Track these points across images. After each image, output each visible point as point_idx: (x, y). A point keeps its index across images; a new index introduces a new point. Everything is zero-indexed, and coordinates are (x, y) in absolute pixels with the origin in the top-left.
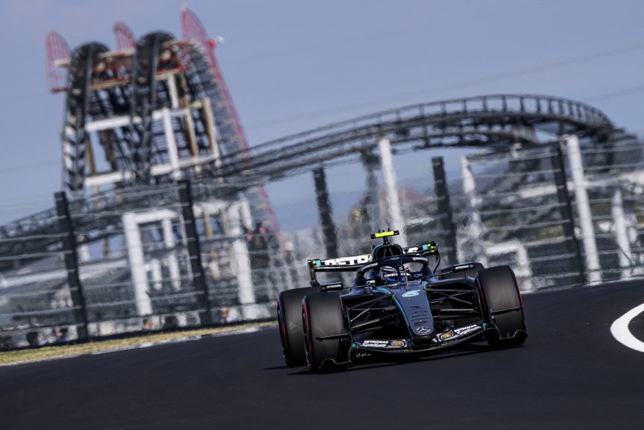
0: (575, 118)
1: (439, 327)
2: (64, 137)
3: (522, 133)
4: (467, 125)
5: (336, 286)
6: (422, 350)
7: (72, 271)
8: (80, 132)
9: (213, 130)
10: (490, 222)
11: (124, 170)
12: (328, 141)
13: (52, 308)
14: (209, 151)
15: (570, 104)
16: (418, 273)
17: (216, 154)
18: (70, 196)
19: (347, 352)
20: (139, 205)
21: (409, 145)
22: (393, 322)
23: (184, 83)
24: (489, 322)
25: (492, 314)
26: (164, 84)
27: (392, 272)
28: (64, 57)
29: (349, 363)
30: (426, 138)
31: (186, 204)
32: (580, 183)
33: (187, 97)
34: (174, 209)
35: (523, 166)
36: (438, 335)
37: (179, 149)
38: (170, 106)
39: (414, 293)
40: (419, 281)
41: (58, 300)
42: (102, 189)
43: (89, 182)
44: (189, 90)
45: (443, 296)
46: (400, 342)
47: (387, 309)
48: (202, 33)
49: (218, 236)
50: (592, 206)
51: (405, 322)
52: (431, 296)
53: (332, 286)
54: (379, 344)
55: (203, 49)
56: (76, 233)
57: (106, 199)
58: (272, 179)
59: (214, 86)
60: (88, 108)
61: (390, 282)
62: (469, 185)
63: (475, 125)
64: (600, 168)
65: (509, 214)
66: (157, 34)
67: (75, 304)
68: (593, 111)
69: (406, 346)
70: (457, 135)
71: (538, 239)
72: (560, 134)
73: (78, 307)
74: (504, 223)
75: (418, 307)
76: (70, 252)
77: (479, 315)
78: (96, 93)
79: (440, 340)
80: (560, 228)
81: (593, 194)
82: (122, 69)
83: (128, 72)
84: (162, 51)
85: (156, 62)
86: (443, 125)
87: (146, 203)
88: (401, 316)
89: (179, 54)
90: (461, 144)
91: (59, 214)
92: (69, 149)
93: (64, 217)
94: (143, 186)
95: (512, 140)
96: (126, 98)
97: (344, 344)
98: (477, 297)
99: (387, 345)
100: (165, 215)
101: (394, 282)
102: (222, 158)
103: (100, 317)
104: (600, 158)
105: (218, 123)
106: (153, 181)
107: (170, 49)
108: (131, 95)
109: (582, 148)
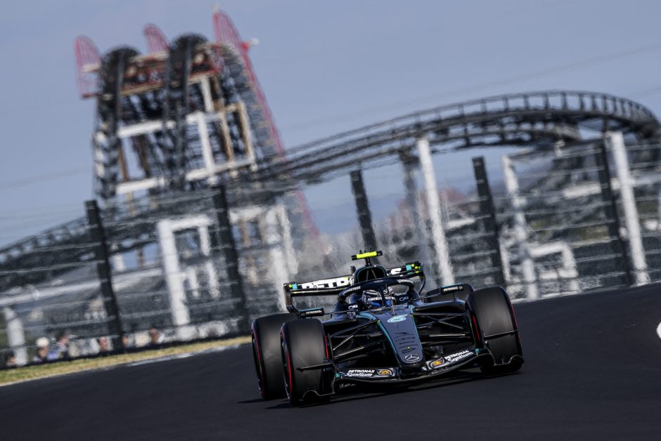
0: (619, 113)
1: (428, 353)
2: (95, 144)
3: (566, 130)
4: (510, 123)
5: (316, 312)
6: (411, 379)
7: (105, 280)
8: (113, 138)
9: (248, 133)
10: (534, 223)
11: (158, 177)
12: (366, 142)
13: (86, 319)
14: (245, 156)
15: (614, 99)
16: (404, 296)
17: (251, 158)
18: (102, 204)
19: (330, 383)
20: (175, 211)
21: (449, 146)
22: (379, 349)
23: (217, 86)
24: (483, 347)
25: (486, 339)
26: (197, 87)
27: (376, 296)
28: (93, 62)
29: (333, 395)
30: (466, 137)
31: (221, 210)
32: (625, 181)
33: (222, 100)
34: (209, 215)
35: (565, 164)
36: (428, 363)
37: (214, 154)
38: (203, 110)
39: (401, 318)
40: (405, 305)
41: (91, 312)
42: (136, 196)
43: (123, 189)
44: (223, 94)
45: (431, 320)
46: (387, 371)
47: (372, 335)
48: (235, 34)
49: (256, 242)
50: (639, 205)
51: (392, 350)
52: (419, 320)
53: (312, 312)
54: (365, 373)
55: (236, 52)
56: (108, 243)
57: (140, 207)
58: (309, 183)
59: (248, 89)
60: (120, 113)
61: (374, 307)
62: (512, 185)
63: (518, 123)
64: (645, 164)
65: (554, 214)
66: (190, 37)
67: (109, 314)
68: (638, 106)
69: (394, 375)
70: (497, 133)
71: (584, 239)
72: (604, 130)
73: (112, 317)
74: (549, 224)
75: (405, 333)
76: (102, 262)
77: (471, 340)
78: (128, 98)
79: (430, 369)
80: (605, 229)
81: (639, 192)
82: (154, 74)
83: (161, 76)
84: (194, 55)
85: (189, 65)
86: (484, 124)
87: (181, 210)
88: (388, 343)
89: (212, 57)
90: (503, 142)
91: (91, 223)
92: (101, 156)
93: (95, 226)
94: (178, 193)
95: (555, 138)
96: (158, 102)
97: (327, 374)
98: (468, 321)
99: (374, 374)
100: (201, 222)
101: (378, 307)
102: (258, 162)
103: (135, 328)
104: (646, 154)
105: (253, 127)
106: (188, 187)
107: (203, 52)
108: (164, 100)
109: (627, 144)
